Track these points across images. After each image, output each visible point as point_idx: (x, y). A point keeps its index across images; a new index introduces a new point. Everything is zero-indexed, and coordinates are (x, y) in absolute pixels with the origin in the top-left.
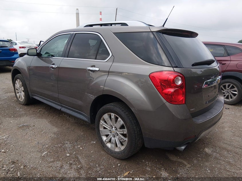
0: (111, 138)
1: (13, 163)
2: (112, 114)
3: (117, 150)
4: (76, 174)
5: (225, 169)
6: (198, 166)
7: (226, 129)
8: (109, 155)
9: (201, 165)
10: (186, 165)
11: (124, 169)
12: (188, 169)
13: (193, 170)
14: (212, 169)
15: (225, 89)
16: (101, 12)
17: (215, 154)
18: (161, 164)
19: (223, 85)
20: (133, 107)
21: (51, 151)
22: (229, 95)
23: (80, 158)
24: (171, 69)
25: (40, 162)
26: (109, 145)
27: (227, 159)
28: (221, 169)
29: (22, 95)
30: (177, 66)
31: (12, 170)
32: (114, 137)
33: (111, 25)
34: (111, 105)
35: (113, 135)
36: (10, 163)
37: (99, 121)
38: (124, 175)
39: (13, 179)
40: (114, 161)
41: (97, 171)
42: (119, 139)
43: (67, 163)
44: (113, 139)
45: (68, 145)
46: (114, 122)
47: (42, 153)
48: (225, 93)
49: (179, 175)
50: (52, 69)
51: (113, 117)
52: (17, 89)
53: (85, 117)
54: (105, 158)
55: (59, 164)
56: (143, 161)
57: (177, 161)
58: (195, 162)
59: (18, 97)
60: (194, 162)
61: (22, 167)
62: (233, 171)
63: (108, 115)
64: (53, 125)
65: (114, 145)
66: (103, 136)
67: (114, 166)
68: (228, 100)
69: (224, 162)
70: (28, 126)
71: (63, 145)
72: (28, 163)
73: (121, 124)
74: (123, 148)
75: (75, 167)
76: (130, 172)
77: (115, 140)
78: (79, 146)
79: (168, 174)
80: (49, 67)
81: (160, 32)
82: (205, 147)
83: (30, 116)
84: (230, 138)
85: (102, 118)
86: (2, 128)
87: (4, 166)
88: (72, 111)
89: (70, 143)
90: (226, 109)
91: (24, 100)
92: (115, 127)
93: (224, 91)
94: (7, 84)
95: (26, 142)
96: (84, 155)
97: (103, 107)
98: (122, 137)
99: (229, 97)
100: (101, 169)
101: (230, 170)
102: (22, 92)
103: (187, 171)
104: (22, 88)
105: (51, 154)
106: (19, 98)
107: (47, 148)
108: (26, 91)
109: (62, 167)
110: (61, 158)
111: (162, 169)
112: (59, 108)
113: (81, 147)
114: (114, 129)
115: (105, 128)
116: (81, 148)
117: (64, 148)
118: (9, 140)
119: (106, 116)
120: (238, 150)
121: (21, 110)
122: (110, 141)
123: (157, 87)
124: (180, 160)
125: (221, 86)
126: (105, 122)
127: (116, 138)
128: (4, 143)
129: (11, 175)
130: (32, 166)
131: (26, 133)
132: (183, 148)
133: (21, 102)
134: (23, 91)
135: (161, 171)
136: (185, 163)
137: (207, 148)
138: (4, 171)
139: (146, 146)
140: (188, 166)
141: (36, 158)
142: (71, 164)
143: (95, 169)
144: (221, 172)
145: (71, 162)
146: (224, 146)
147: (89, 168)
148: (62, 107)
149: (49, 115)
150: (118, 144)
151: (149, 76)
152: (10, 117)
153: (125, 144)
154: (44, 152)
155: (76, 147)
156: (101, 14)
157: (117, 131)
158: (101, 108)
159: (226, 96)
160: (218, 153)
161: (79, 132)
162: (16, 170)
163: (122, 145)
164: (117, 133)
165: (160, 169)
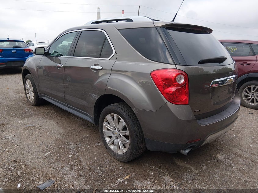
0: (114, 140)
1: (15, 162)
2: (115, 115)
3: (120, 152)
4: (75, 175)
5: (236, 177)
6: (206, 173)
7: (245, 135)
8: (112, 158)
9: (210, 171)
10: (193, 171)
11: (126, 173)
12: (195, 175)
13: (200, 176)
14: (221, 177)
15: (250, 91)
16: (123, 11)
17: (227, 160)
18: (166, 168)
19: (248, 87)
20: (134, 107)
21: (54, 152)
22: (254, 98)
23: (82, 159)
24: (174, 66)
25: (42, 162)
26: (112, 147)
27: (240, 167)
28: (231, 176)
29: (31, 95)
30: (180, 64)
31: (13, 168)
32: (117, 139)
33: (117, 22)
34: (114, 105)
35: (116, 137)
36: (12, 162)
37: (103, 122)
38: (125, 178)
39: (13, 178)
40: (117, 164)
41: (98, 173)
42: (121, 141)
43: (68, 164)
44: (116, 140)
45: (72, 146)
46: (117, 123)
47: (45, 153)
48: (250, 96)
49: (183, 181)
50: (58, 68)
51: (115, 118)
52: (27, 90)
53: (89, 118)
54: (107, 160)
55: (60, 164)
56: (147, 165)
57: (184, 167)
58: (204, 168)
59: (28, 97)
60: (202, 169)
61: (23, 166)
62: (246, 179)
63: (111, 115)
64: (60, 126)
65: (117, 147)
66: (106, 138)
67: (115, 169)
68: (253, 104)
69: (236, 170)
70: (34, 127)
71: (67, 146)
72: (29, 162)
73: (123, 125)
74: (125, 150)
75: (76, 168)
76: (131, 176)
77: (118, 142)
78: (83, 148)
79: (171, 179)
80: (56, 66)
81: (164, 27)
82: (217, 153)
83: (38, 117)
84: (249, 144)
85: (105, 119)
86: (10, 128)
87: (6, 164)
88: (77, 112)
89: (74, 145)
90: (250, 113)
91: (34, 101)
92: (118, 129)
93: (248, 94)
94: (20, 85)
95: (30, 142)
96: (86, 156)
97: (106, 108)
98: (125, 139)
99: (255, 100)
100: (102, 171)
101: (242, 179)
102: (32, 93)
103: (193, 177)
104: (32, 89)
105: (54, 154)
106: (29, 99)
107: (50, 148)
108: (35, 91)
109: (62, 168)
110: (63, 159)
111: (166, 173)
112: (65, 108)
113: (85, 148)
114: (116, 130)
115: (108, 130)
116: (85, 150)
117: (67, 149)
118: (14, 140)
119: (109, 117)
120: (254, 158)
121: (30, 110)
122: (113, 143)
123: (159, 85)
124: (187, 166)
125: (246, 89)
126: (108, 123)
127: (119, 141)
128: (9, 143)
129: (12, 173)
130: (33, 166)
131: (32, 134)
132: (187, 151)
133: (31, 102)
134: (33, 91)
135: (165, 176)
136: (193, 169)
137: (220, 154)
138: (5, 169)
139: (148, 149)
140: (196, 172)
141: (38, 158)
142: (72, 165)
143: (96, 171)
144: (231, 180)
145: (72, 163)
146: (240, 152)
147: (90, 170)
148: (69, 107)
149: (58, 116)
150: (120, 146)
151: (150, 74)
152: (19, 117)
153: (128, 146)
154: (47, 152)
155: (80, 148)
156: (123, 13)
157: (120, 133)
158: (105, 109)
159: (250, 100)
160: (231, 160)
161: (86, 134)
162: (17, 169)
163: (125, 147)
164: (119, 135)
165: (164, 174)
